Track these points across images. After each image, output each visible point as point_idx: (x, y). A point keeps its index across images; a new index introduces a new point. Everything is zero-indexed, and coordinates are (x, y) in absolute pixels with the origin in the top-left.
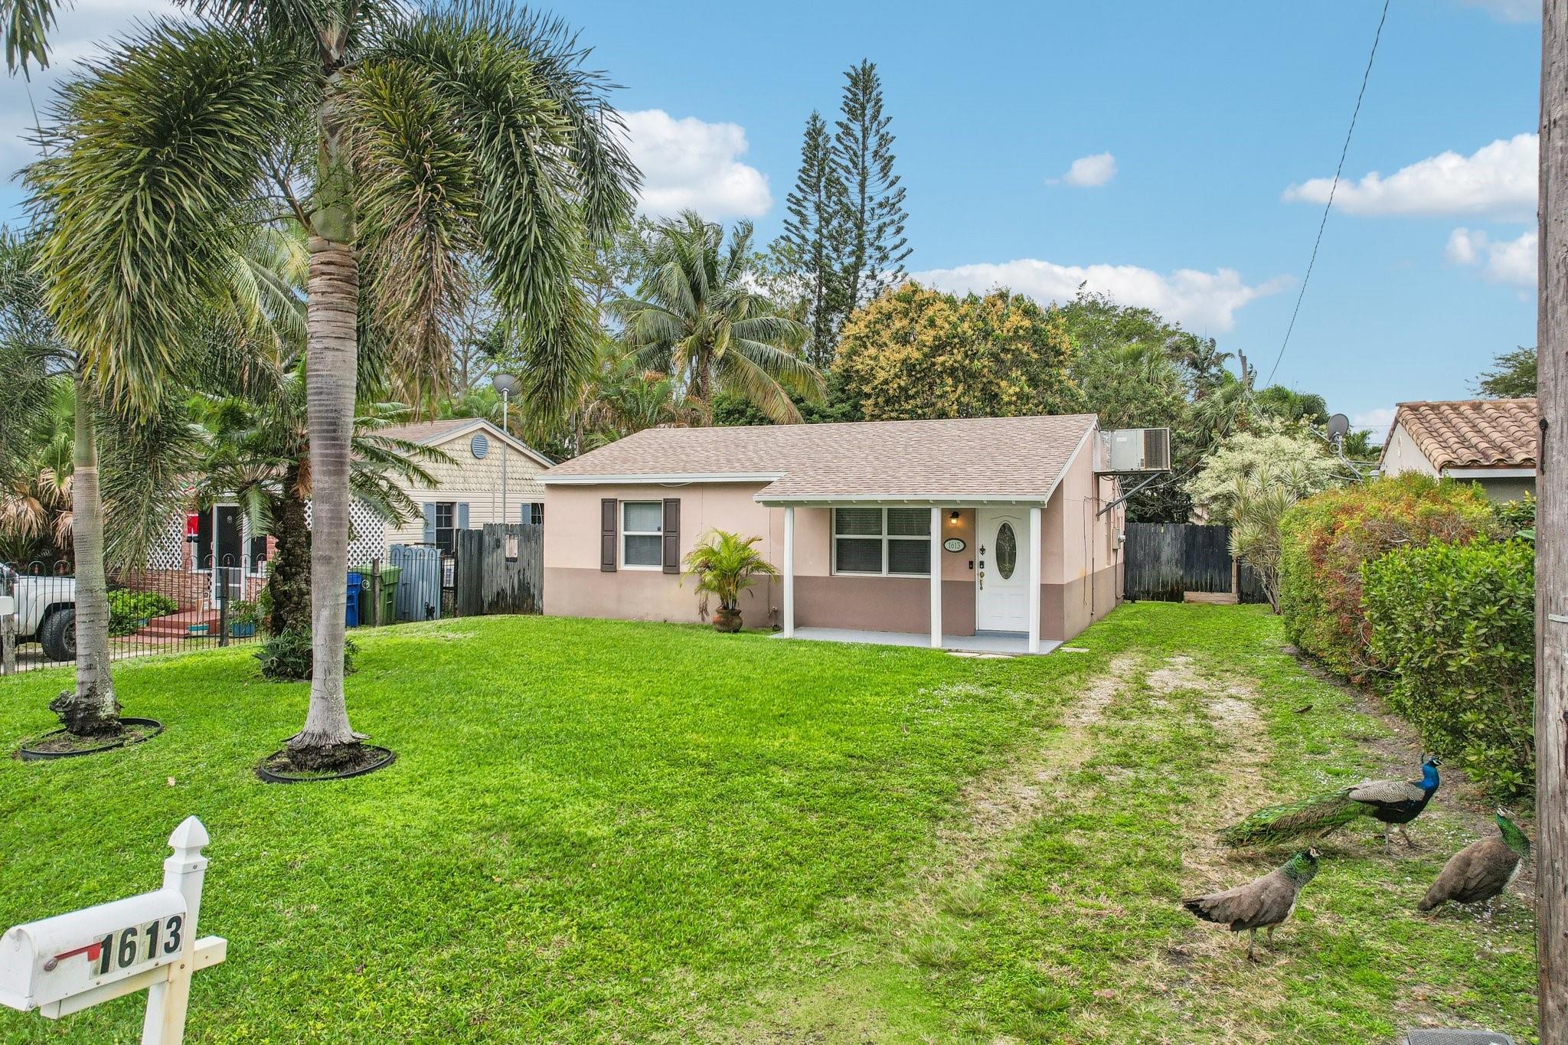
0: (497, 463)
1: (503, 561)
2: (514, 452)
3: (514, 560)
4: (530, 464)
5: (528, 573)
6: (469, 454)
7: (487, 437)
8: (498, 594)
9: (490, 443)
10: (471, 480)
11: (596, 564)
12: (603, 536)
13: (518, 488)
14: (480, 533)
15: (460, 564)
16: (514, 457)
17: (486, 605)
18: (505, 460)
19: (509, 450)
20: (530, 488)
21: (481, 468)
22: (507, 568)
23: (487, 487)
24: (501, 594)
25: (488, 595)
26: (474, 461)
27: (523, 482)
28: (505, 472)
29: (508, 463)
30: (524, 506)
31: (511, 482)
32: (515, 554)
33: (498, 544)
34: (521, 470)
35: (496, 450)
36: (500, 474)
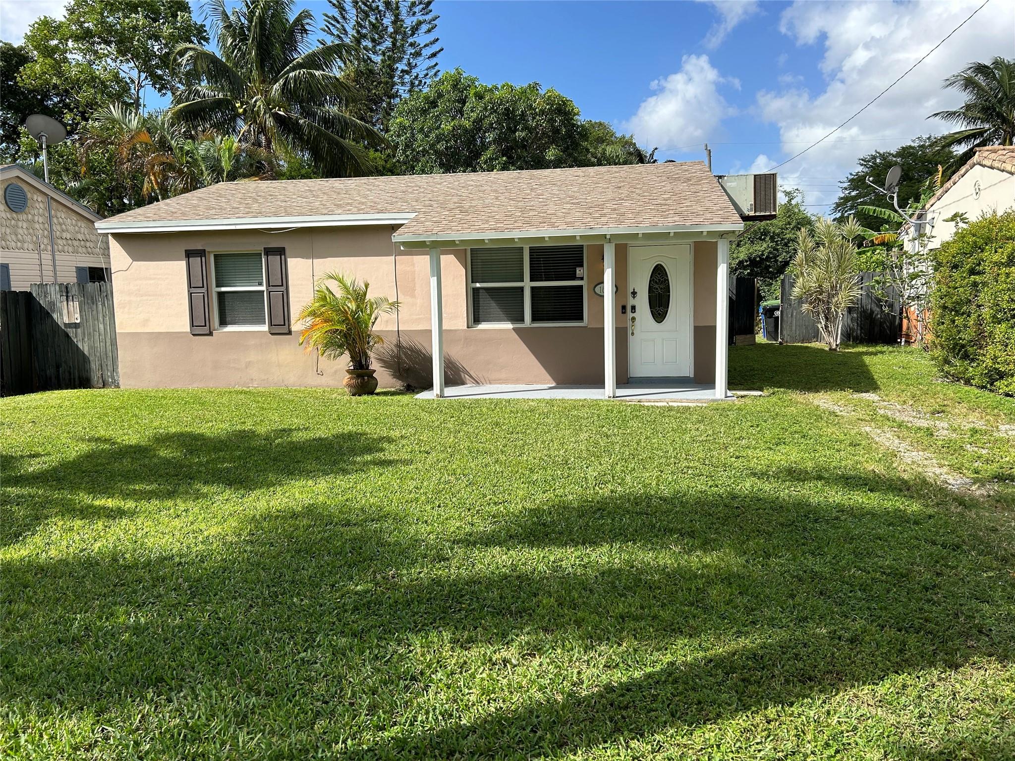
0: (41, 220)
1: (61, 328)
2: (60, 208)
3: (76, 326)
4: (83, 224)
6: (4, 208)
7: (25, 188)
8: (58, 366)
9: (29, 195)
10: (9, 237)
11: (184, 325)
12: (190, 295)
13: (70, 249)
14: (27, 295)
16: (62, 214)
18: (50, 217)
19: (55, 206)
20: (84, 250)
21: (20, 224)
23: (31, 247)
24: (62, 366)
25: (44, 367)
26: (9, 215)
27: (75, 243)
28: (52, 230)
29: (55, 220)
30: (79, 270)
31: (60, 242)
32: (77, 318)
33: (52, 308)
34: (71, 228)
35: (37, 203)
36: (46, 232)
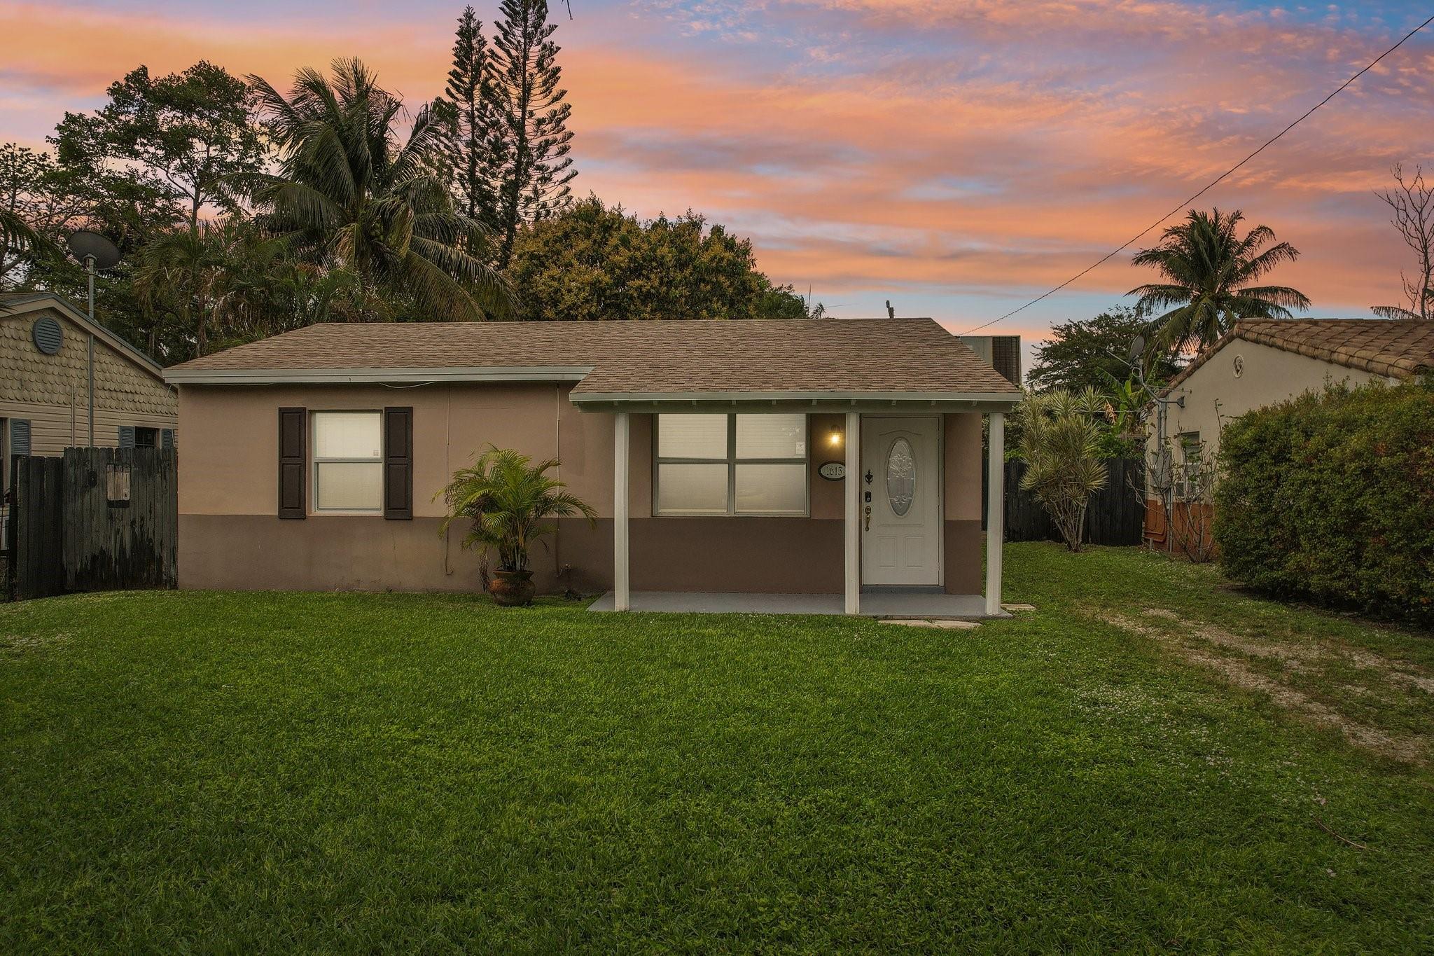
0: (78, 364)
1: (103, 507)
2: (105, 351)
3: (124, 504)
4: (132, 372)
5: (149, 525)
6: (29, 346)
7: (62, 324)
8: (94, 558)
9: (66, 332)
10: (34, 386)
11: (268, 505)
13: (114, 404)
14: (58, 464)
15: (22, 512)
16: (107, 358)
17: (70, 578)
18: (92, 361)
19: (98, 347)
20: (131, 405)
21: (50, 369)
22: (111, 517)
23: (62, 399)
24: (100, 559)
25: (75, 560)
26: (37, 357)
27: (120, 396)
28: (92, 378)
29: (97, 366)
30: (123, 430)
31: (101, 393)
32: (126, 493)
33: (92, 480)
34: (117, 377)
35: (76, 344)
36: (84, 381)
